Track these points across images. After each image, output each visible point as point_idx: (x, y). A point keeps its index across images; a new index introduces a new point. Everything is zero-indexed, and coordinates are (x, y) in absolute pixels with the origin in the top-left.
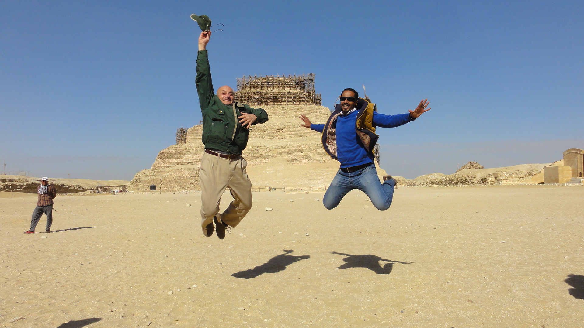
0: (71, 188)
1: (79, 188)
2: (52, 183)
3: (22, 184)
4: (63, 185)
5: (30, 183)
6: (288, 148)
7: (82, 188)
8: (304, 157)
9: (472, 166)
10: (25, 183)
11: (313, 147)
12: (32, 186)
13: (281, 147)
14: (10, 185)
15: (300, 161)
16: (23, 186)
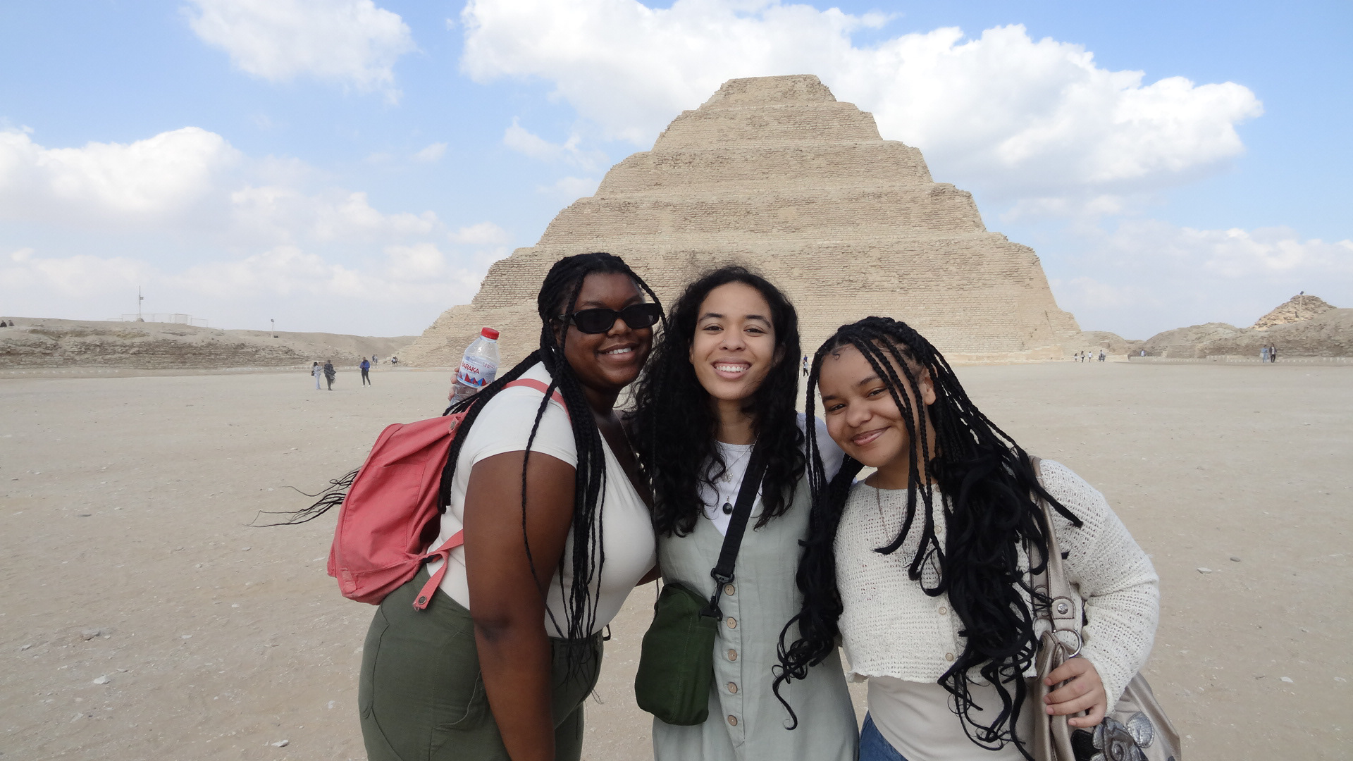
0: (263, 353)
1: (286, 353)
2: (212, 341)
3: (128, 342)
4: (243, 346)
5: (151, 339)
6: (808, 254)
7: (294, 354)
8: (851, 278)
9: (1304, 307)
10: (137, 340)
11: (875, 254)
12: (157, 347)
13: (788, 254)
14: (98, 346)
16: (132, 346)
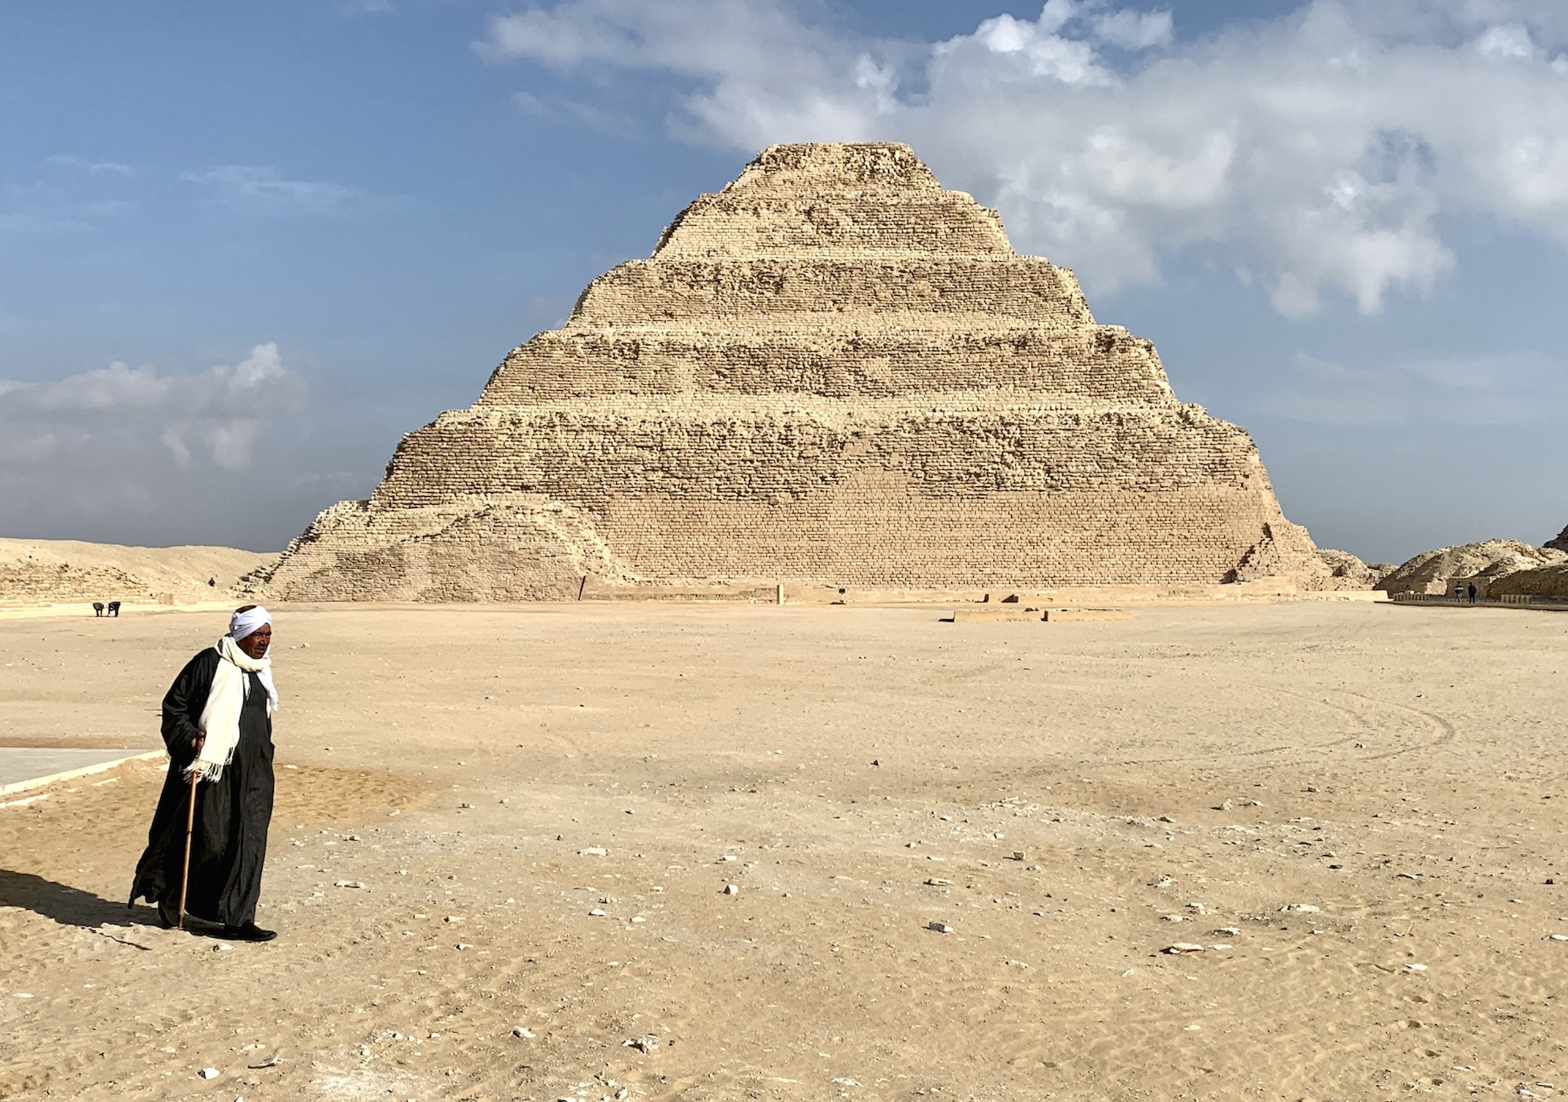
15: (960, 487)
